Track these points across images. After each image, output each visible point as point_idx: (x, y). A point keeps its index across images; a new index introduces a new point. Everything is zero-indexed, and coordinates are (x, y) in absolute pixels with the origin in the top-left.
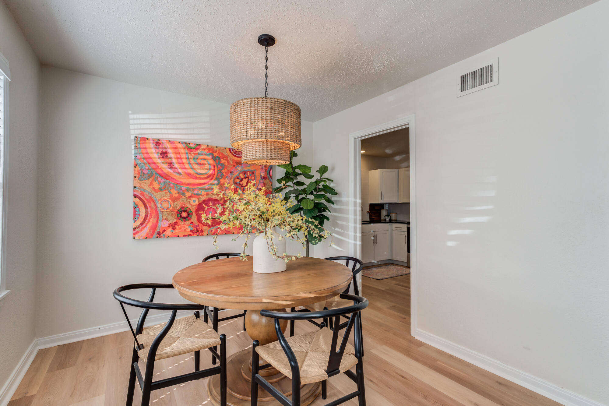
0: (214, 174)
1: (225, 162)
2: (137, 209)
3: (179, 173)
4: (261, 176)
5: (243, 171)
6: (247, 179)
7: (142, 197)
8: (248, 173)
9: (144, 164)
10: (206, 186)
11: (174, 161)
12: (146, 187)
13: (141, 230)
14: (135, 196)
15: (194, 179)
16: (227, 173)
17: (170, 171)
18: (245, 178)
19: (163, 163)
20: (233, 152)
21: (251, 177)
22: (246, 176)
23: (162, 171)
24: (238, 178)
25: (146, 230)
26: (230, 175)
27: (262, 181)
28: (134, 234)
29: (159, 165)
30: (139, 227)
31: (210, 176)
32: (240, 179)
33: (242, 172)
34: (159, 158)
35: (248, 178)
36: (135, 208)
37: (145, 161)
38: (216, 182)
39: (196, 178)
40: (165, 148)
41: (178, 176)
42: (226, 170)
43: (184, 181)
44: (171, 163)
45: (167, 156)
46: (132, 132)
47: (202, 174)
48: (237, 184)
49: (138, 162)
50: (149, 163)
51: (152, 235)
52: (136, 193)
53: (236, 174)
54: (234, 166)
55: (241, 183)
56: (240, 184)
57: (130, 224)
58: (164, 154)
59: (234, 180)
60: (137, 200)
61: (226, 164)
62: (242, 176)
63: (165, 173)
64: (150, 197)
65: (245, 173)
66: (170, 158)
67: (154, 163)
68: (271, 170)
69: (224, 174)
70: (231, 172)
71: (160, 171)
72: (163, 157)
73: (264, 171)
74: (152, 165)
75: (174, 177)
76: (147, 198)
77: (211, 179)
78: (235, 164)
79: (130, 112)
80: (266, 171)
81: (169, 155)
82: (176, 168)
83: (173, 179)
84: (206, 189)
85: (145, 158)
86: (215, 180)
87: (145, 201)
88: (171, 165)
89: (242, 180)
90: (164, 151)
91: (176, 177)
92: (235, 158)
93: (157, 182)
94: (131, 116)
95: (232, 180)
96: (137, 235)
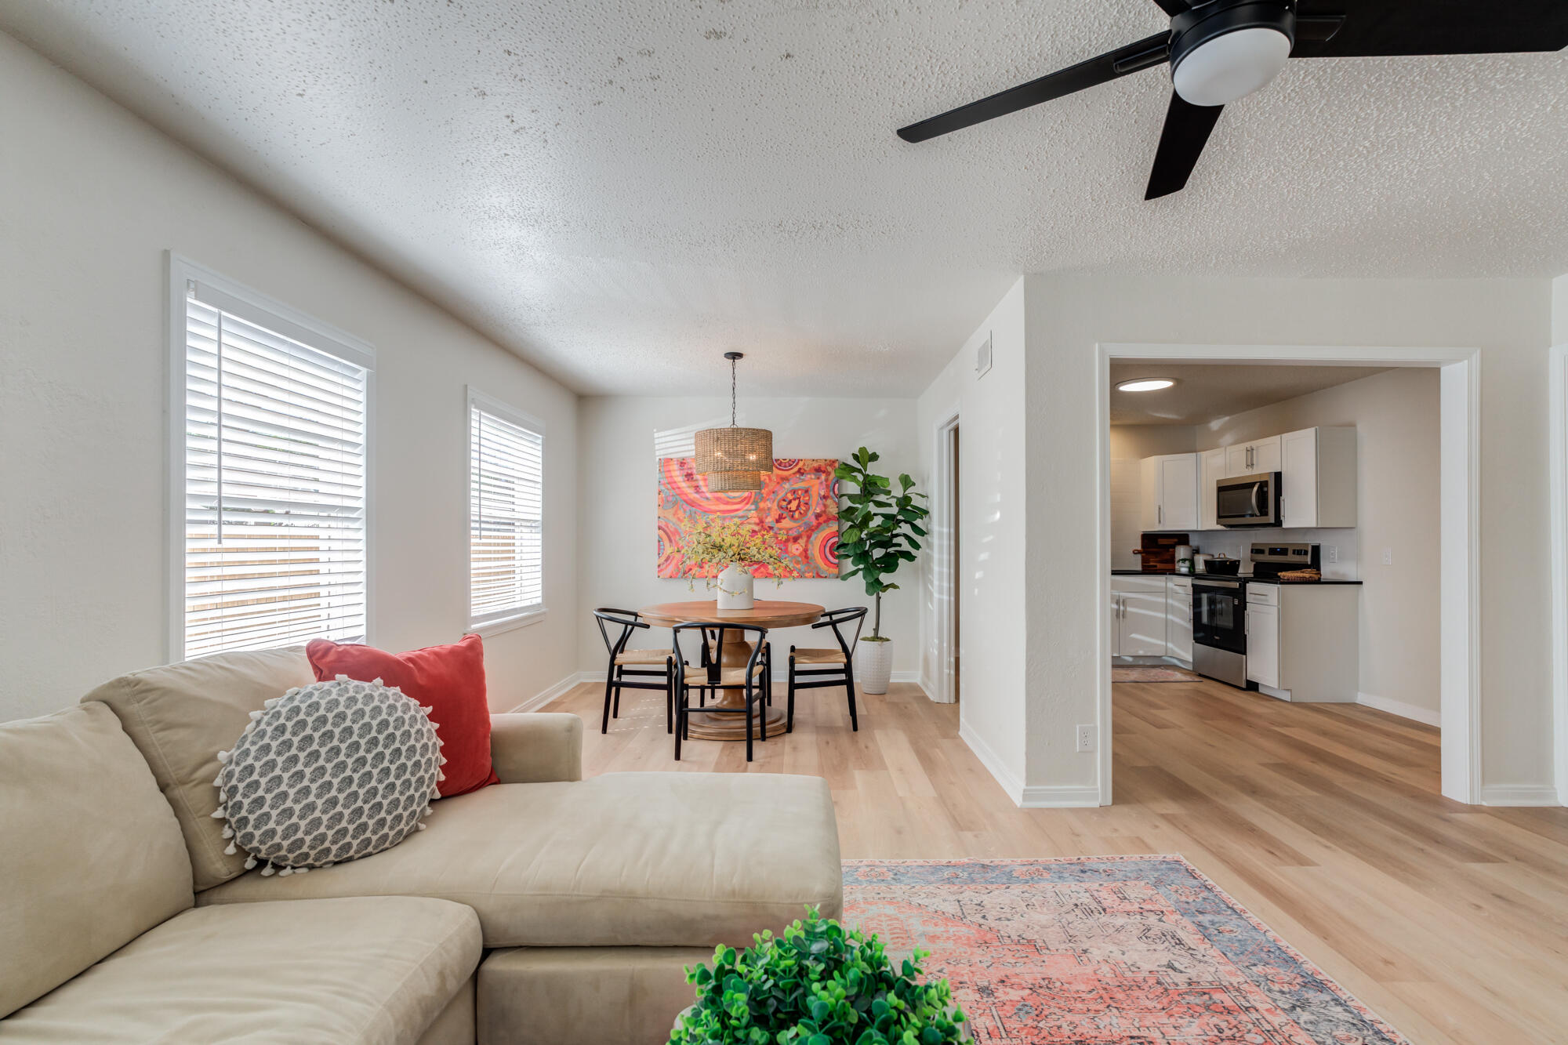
0: (751, 497)
1: (765, 479)
2: (661, 543)
3: (707, 498)
4: (819, 494)
5: (791, 488)
6: (797, 501)
7: (666, 529)
8: (800, 492)
9: (668, 489)
10: (740, 513)
11: (701, 483)
12: (670, 517)
13: (667, 566)
14: (660, 528)
15: (725, 504)
16: (768, 494)
17: (697, 496)
18: (795, 499)
19: (689, 487)
20: (776, 464)
21: (804, 497)
22: (795, 496)
23: (687, 496)
24: (784, 500)
25: (670, 569)
26: (772, 496)
27: (821, 502)
28: (659, 571)
29: (684, 489)
30: (663, 564)
31: (745, 498)
32: (788, 500)
33: (791, 491)
34: (684, 481)
35: (799, 498)
36: (659, 542)
37: (669, 486)
38: (753, 507)
39: (727, 503)
40: (691, 468)
41: (705, 500)
42: (766, 490)
43: (713, 508)
44: (698, 487)
45: (692, 478)
46: (657, 453)
47: (734, 498)
48: (782, 508)
49: (662, 488)
50: (673, 489)
51: (677, 574)
52: (660, 524)
53: (781, 495)
54: (778, 483)
55: (789, 506)
56: (787, 508)
57: (656, 561)
58: (689, 476)
59: (779, 503)
60: (661, 532)
61: (767, 481)
62: (790, 496)
63: (690, 499)
64: (675, 529)
65: (794, 492)
66: (696, 480)
67: (679, 488)
68: (837, 485)
69: (764, 495)
70: (773, 492)
71: (685, 498)
72: (688, 480)
73: (825, 486)
74: (677, 490)
75: (701, 504)
76: (672, 530)
77: (747, 504)
78: (779, 481)
79: (655, 430)
80: (827, 486)
81: (695, 477)
82: (703, 492)
83: (700, 505)
84: (739, 517)
85: (669, 483)
86: (752, 504)
87: (670, 533)
88: (697, 487)
89: (790, 502)
90: (689, 472)
91: (705, 504)
92: (780, 472)
93: (682, 510)
94: (656, 435)
95: (776, 503)
96: (662, 573)
